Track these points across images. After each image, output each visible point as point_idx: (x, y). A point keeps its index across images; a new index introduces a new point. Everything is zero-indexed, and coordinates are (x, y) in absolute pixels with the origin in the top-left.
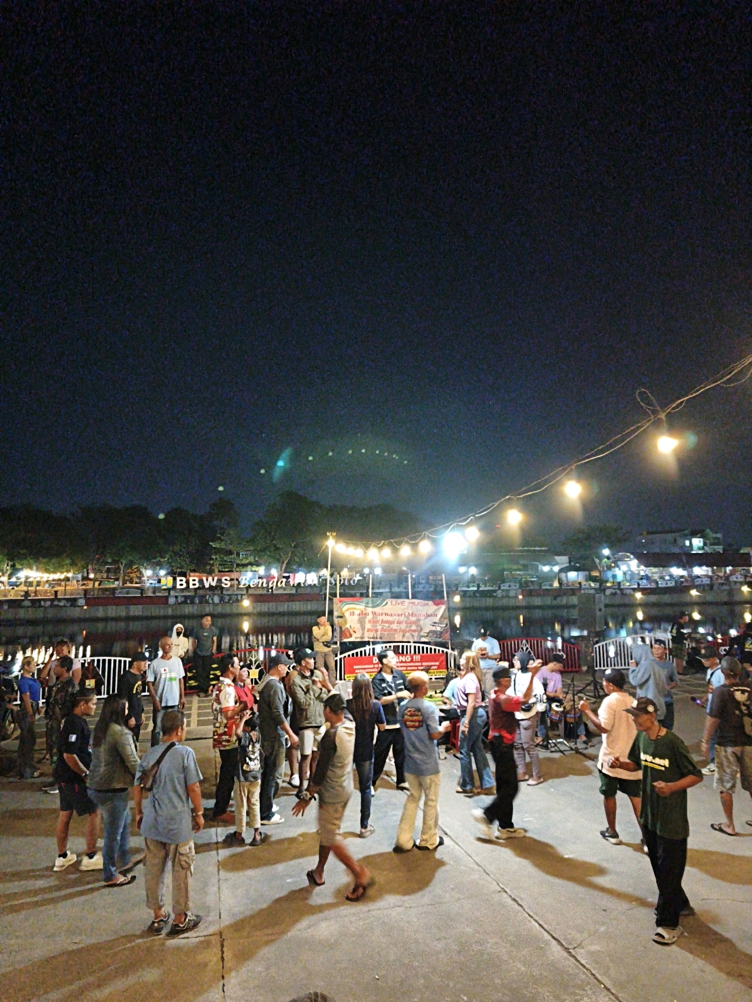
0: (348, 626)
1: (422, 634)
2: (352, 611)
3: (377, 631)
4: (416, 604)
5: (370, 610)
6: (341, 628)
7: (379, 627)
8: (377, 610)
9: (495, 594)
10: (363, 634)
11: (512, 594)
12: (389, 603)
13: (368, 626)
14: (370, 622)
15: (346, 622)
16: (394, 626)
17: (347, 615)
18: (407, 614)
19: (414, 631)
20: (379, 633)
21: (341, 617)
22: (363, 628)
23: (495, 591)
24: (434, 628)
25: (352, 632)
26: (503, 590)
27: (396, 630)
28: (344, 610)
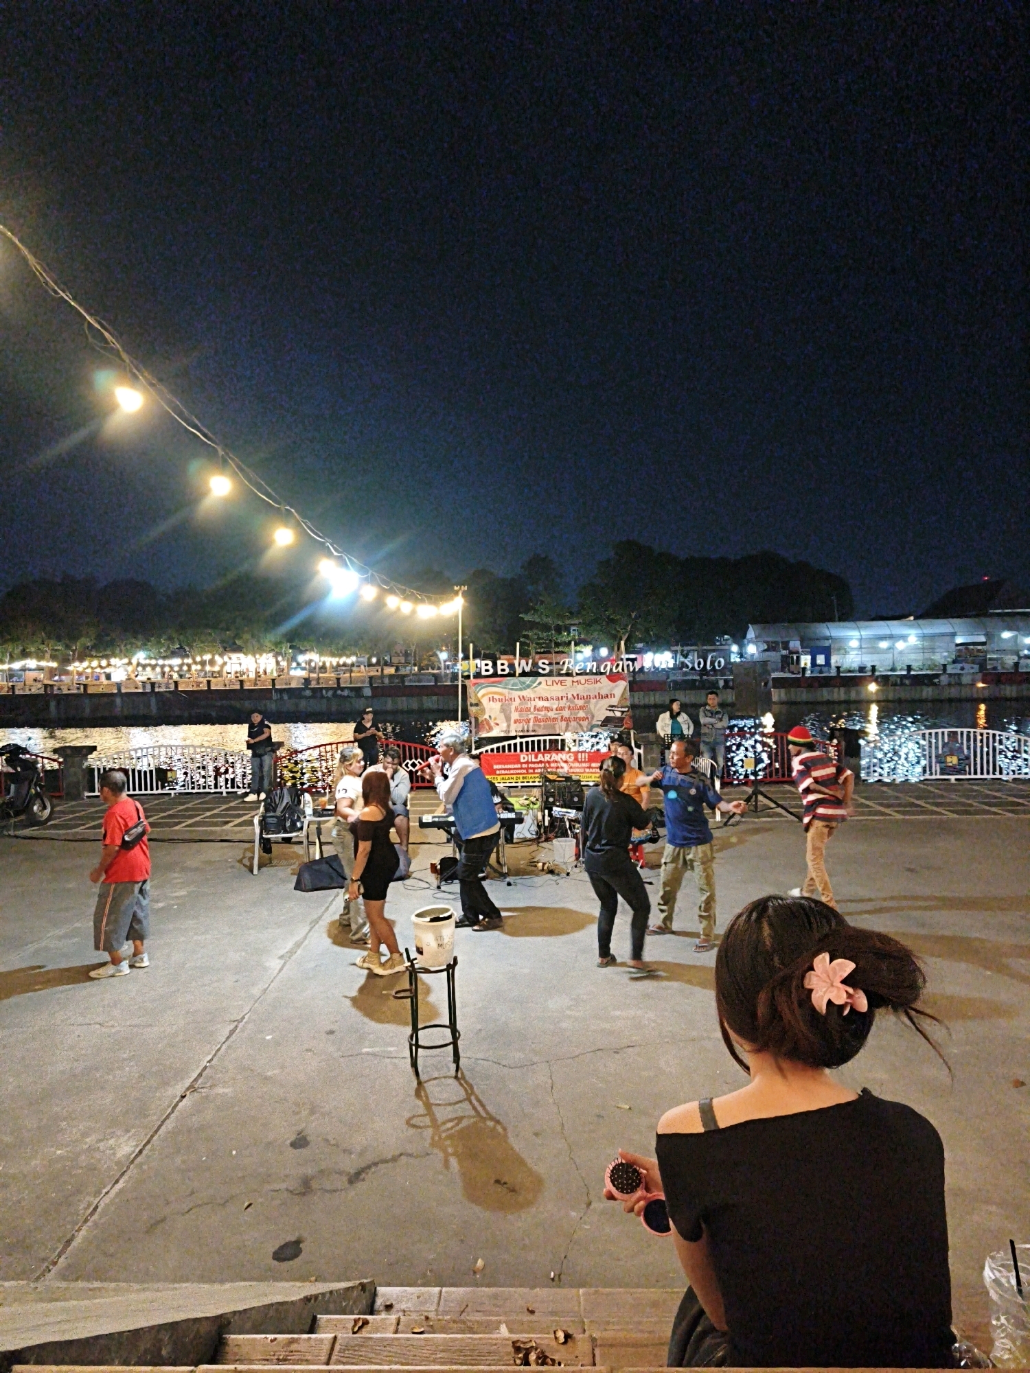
0: (486, 716)
1: (594, 722)
2: (491, 696)
3: (528, 721)
4: (583, 682)
5: (516, 694)
6: (476, 719)
7: (531, 717)
8: (526, 693)
9: (936, 680)
10: (509, 726)
11: (966, 680)
12: (544, 683)
13: (515, 716)
14: (517, 710)
15: (483, 711)
16: (551, 714)
17: (485, 701)
18: (570, 696)
19: (584, 719)
20: (531, 724)
21: (477, 705)
22: (508, 719)
23: (937, 676)
24: (611, 714)
25: (492, 724)
26: (950, 675)
27: (555, 719)
28: (480, 695)
